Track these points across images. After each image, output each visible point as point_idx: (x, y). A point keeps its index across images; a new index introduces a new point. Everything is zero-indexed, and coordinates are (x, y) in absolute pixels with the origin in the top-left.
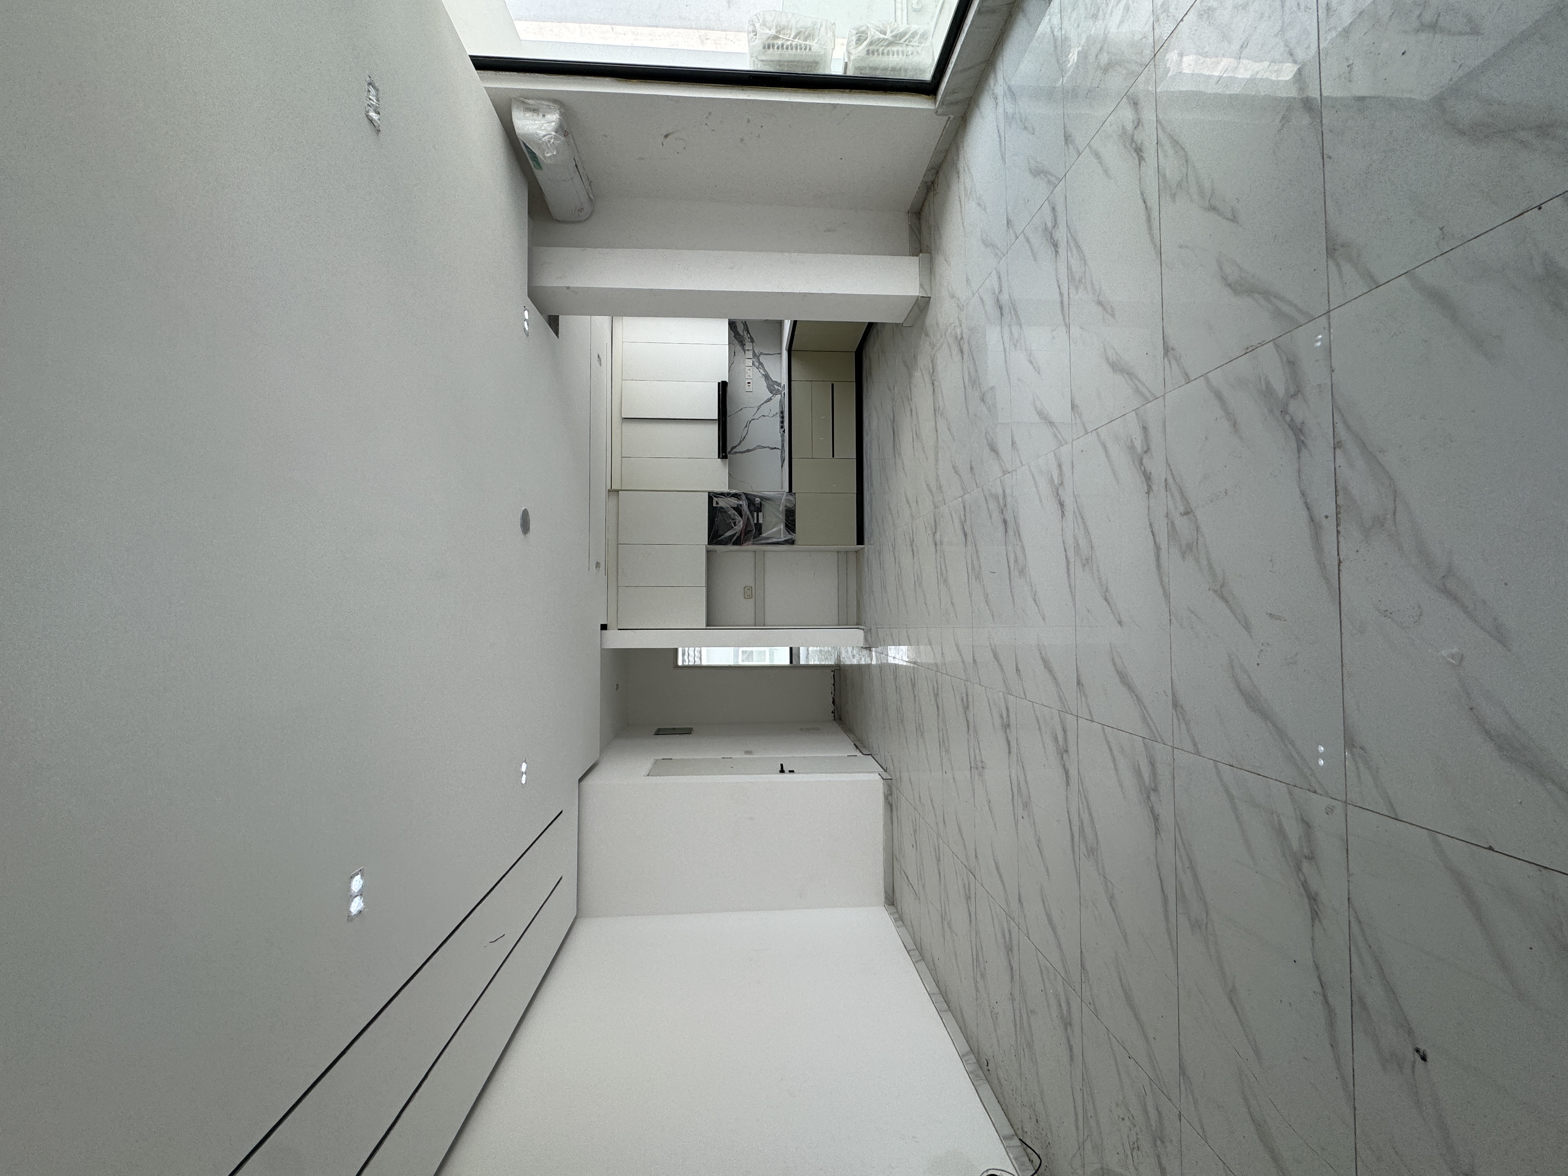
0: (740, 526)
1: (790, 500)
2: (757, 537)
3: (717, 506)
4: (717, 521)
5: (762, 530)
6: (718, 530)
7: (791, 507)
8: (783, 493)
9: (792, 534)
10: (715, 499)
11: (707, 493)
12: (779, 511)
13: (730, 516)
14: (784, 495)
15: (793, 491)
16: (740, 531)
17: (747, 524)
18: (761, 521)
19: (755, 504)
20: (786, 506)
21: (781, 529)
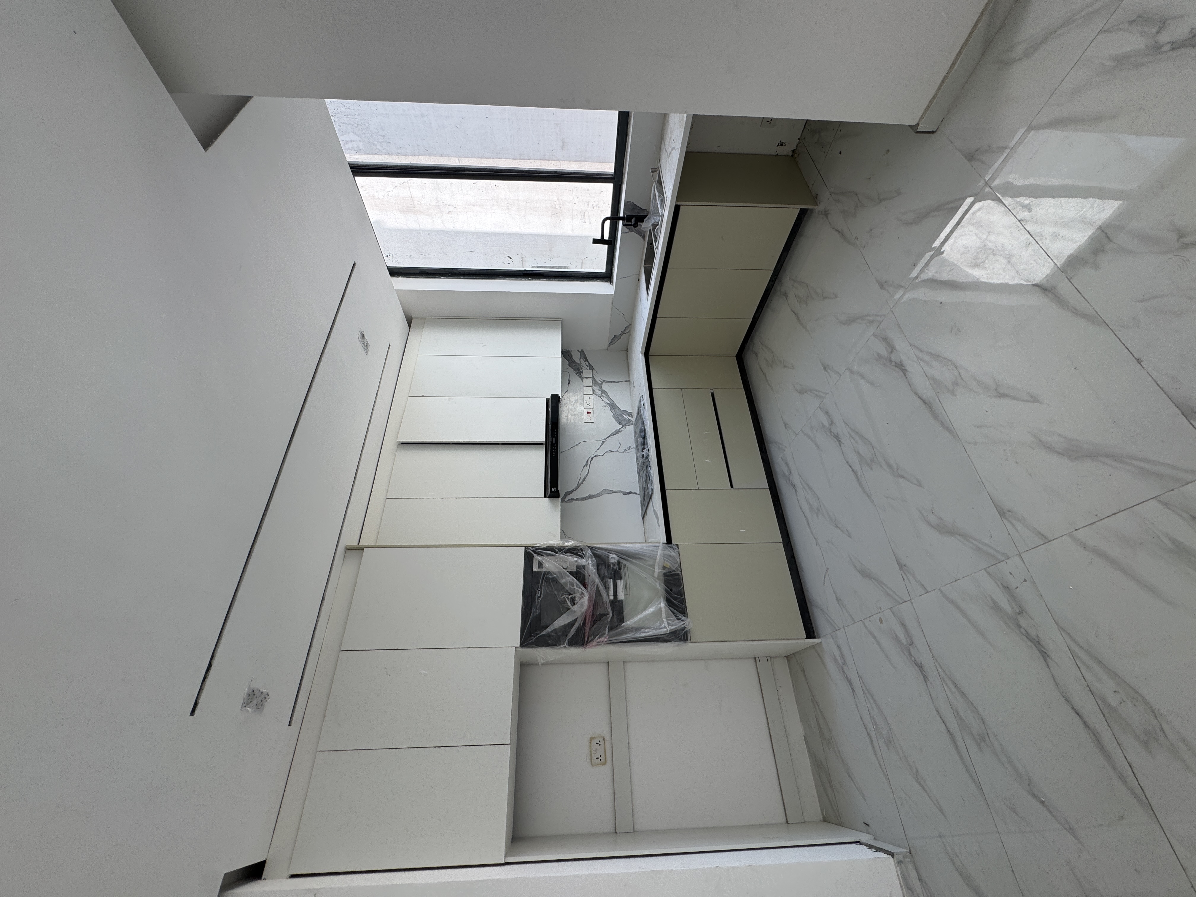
0: (582, 605)
1: (670, 556)
2: (616, 627)
3: (539, 570)
4: (539, 597)
5: (624, 613)
6: (540, 614)
7: (674, 569)
8: (657, 545)
9: (683, 618)
10: (537, 558)
11: (524, 548)
12: (654, 577)
13: (563, 588)
14: (660, 548)
15: (674, 541)
16: (583, 617)
17: (596, 601)
18: (621, 596)
19: (609, 565)
20: (664, 568)
21: (661, 608)
